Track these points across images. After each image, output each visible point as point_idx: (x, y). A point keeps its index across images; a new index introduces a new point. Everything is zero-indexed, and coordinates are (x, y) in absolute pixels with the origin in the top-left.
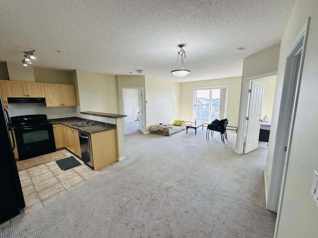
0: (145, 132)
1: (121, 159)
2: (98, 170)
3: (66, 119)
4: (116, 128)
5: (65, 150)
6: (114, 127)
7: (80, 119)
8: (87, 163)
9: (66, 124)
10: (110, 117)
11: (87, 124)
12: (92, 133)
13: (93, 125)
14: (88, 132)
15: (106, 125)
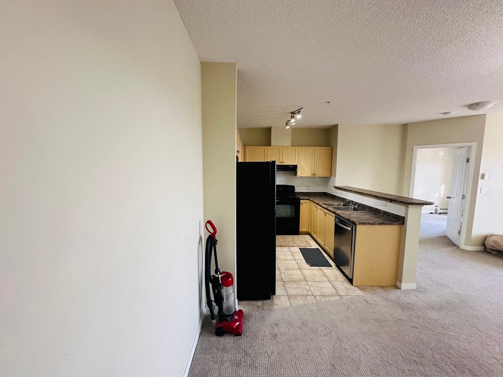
0: (465, 244)
1: (404, 286)
2: (359, 287)
3: (314, 195)
4: (403, 224)
5: (308, 237)
6: (400, 221)
7: (334, 197)
8: (341, 268)
9: (317, 202)
10: (391, 201)
11: (344, 205)
12: (359, 224)
13: (355, 209)
14: (352, 220)
15: (381, 214)
